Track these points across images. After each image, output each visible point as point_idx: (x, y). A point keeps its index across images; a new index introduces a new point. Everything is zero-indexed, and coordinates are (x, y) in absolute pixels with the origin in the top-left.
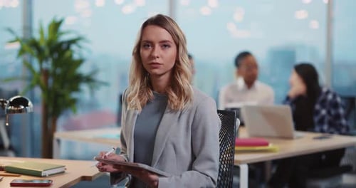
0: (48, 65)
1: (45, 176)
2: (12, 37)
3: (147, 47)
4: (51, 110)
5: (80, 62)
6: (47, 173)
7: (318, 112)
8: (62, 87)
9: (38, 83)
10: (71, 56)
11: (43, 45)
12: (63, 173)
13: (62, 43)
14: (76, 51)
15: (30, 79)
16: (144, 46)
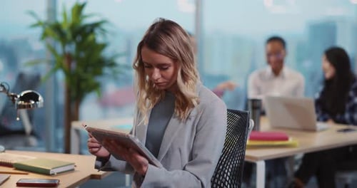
0: (71, 48)
1: (53, 174)
2: (34, 21)
4: (74, 94)
5: (103, 46)
6: (55, 171)
7: (350, 99)
8: (85, 71)
10: (94, 40)
11: (65, 28)
12: (72, 170)
13: (86, 26)
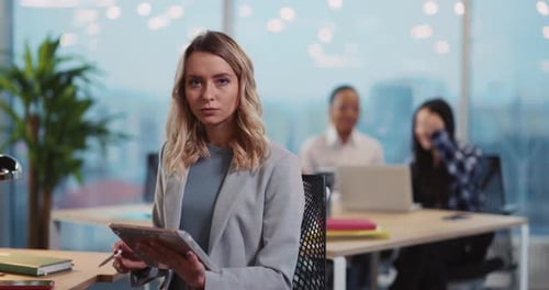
0: (38, 108)
1: (43, 275)
3: (194, 84)
4: (42, 177)
5: (88, 103)
6: (46, 270)
8: (60, 141)
9: (23, 136)
10: (74, 94)
11: (30, 77)
12: (68, 270)
13: (59, 75)
14: (81, 88)
15: (10, 130)
16: (191, 82)
